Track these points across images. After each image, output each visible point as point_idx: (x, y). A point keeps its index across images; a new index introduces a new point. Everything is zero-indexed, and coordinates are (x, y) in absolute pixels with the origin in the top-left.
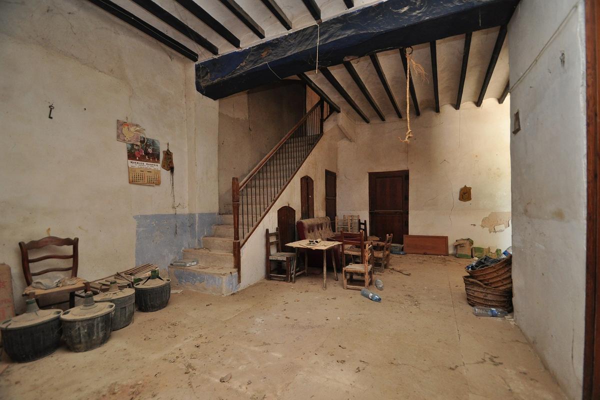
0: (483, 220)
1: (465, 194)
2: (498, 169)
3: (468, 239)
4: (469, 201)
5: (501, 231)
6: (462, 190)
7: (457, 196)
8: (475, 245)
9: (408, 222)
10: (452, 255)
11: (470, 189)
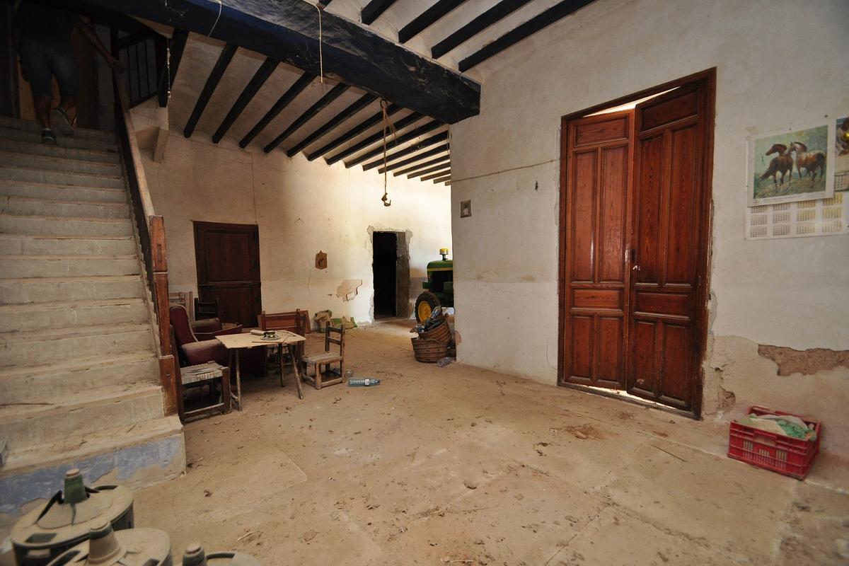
0: (338, 290)
1: (321, 261)
2: (347, 236)
3: (327, 311)
4: (325, 270)
5: (352, 299)
6: (318, 255)
7: (313, 262)
8: (334, 317)
9: (260, 297)
10: (315, 331)
11: (326, 255)
